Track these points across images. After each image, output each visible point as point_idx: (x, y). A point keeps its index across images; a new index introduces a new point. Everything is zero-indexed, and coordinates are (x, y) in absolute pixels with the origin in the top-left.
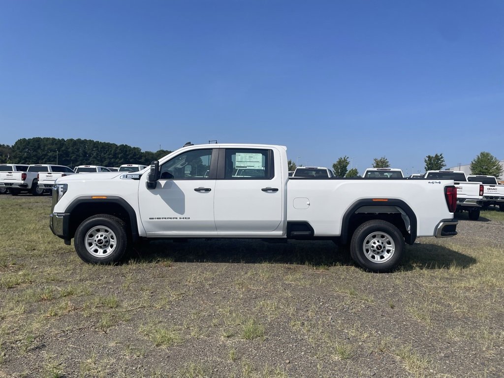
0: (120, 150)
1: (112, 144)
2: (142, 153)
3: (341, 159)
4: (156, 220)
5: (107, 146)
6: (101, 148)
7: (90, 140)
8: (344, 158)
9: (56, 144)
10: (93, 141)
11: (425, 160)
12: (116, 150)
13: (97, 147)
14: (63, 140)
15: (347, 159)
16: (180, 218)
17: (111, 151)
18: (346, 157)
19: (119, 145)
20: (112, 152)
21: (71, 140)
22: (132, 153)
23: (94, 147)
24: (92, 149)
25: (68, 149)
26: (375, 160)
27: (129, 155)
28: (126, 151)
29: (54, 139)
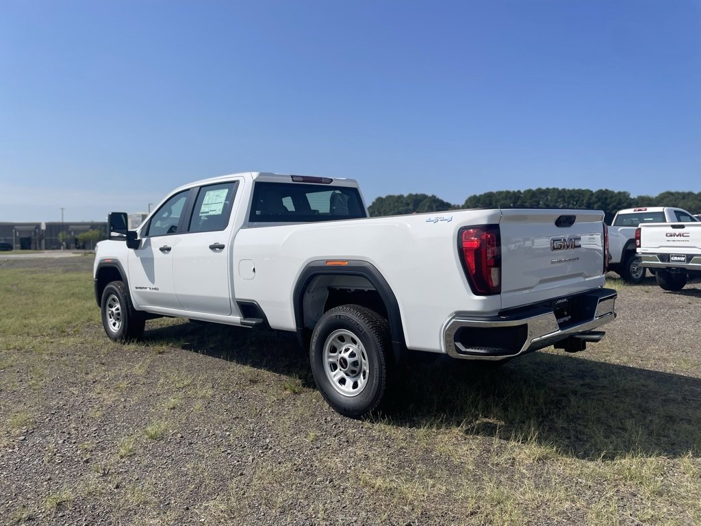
0: (597, 197)
1: (584, 191)
2: (631, 199)
5: (577, 195)
6: (569, 198)
7: (554, 189)
9: (510, 198)
10: (558, 189)
12: (590, 199)
13: (563, 196)
14: (519, 192)
17: (583, 200)
19: (594, 190)
20: (585, 202)
21: (529, 191)
22: (615, 200)
23: (559, 197)
24: (556, 200)
25: (526, 202)
27: (609, 204)
28: (606, 199)
29: (508, 192)
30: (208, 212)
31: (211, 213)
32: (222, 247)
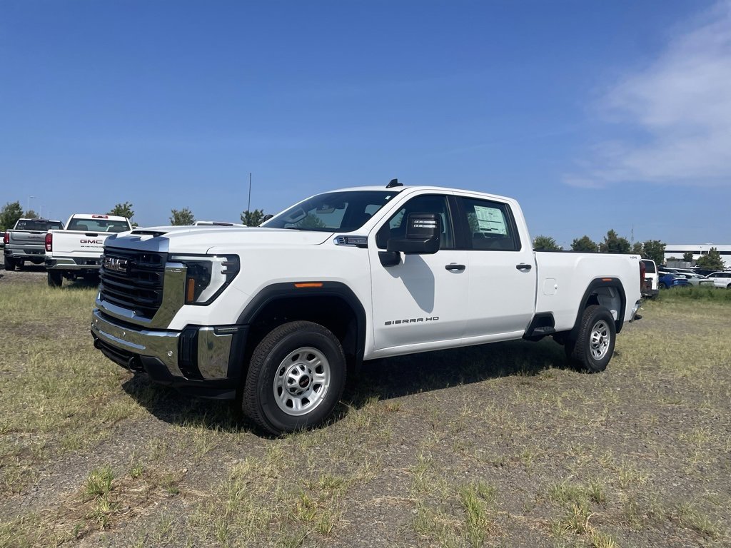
3: (120, 206)
4: (395, 325)
8: (125, 206)
11: (242, 217)
15: (130, 208)
16: (427, 319)
18: (128, 205)
26: (174, 212)
30: (490, 230)
31: (493, 232)
32: (528, 267)
